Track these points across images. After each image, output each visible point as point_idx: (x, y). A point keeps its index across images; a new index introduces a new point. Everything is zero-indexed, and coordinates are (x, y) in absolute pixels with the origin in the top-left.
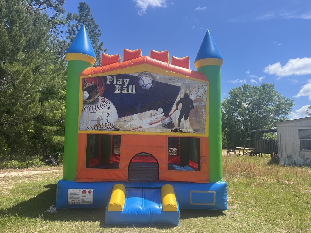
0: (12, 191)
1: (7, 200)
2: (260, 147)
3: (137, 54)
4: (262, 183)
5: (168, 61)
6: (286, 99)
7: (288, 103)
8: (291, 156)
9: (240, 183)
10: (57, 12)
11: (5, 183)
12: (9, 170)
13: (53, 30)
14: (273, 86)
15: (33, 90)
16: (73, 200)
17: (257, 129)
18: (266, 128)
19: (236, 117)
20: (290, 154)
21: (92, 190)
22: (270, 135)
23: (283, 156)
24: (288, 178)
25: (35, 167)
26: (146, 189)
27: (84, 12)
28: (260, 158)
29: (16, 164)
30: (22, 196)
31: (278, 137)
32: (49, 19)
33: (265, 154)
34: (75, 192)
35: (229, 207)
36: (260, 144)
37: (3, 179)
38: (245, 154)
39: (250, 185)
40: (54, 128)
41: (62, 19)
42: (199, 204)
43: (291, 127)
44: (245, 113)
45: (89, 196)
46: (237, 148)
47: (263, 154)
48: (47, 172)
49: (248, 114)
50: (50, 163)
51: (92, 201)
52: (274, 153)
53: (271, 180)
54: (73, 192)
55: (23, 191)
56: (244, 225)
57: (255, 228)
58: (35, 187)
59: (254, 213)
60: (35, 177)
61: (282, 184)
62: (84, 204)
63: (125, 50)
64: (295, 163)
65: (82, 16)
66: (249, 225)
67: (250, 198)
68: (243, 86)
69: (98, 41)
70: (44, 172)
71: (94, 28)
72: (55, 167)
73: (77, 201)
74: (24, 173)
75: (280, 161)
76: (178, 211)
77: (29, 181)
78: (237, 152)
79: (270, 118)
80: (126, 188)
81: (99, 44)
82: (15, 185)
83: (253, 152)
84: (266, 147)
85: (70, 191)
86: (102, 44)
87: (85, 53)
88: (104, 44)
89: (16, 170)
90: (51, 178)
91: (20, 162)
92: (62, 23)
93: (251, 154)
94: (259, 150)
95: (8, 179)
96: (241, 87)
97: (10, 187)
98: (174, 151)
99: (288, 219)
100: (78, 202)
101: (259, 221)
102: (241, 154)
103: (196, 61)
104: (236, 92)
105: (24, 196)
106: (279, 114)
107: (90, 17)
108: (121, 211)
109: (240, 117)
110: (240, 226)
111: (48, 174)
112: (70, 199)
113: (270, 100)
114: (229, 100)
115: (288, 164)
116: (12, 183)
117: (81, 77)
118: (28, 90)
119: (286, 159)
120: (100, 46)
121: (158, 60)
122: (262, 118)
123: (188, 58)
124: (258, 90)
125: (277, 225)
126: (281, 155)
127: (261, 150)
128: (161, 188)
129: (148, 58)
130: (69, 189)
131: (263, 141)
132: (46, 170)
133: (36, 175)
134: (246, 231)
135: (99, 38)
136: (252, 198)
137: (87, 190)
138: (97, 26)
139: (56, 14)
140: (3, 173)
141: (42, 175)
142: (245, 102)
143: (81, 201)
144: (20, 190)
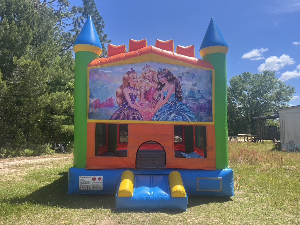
0: (25, 177)
1: (20, 186)
2: (261, 133)
3: (142, 44)
4: (266, 169)
5: (173, 50)
6: (287, 86)
7: (289, 90)
8: (293, 142)
9: (245, 170)
10: (62, 5)
11: (18, 170)
12: (21, 158)
13: (58, 23)
14: (274, 73)
15: (41, 81)
16: (84, 186)
17: (257, 116)
18: (267, 114)
19: (236, 104)
20: (292, 140)
21: (102, 177)
22: (271, 122)
23: (285, 143)
24: (291, 164)
25: (46, 154)
26: (153, 176)
27: (88, 4)
28: (262, 144)
29: (28, 152)
30: (34, 182)
31: (280, 124)
32: (54, 12)
33: (266, 140)
34: (86, 178)
35: (235, 192)
36: (261, 131)
37: (16, 167)
38: (246, 140)
39: (254, 171)
40: (63, 117)
41: (67, 12)
42: (206, 190)
43: (294, 113)
44: (246, 100)
45: (99, 182)
46: (238, 134)
47: (264, 140)
48: (57, 159)
49: (249, 102)
50: (59, 151)
51: (102, 187)
52: (275, 140)
53: (275, 166)
54: (83, 178)
55: (36, 178)
56: (252, 210)
57: (263, 213)
58: (46, 173)
59: (260, 199)
60: (46, 164)
61: (286, 169)
62: (95, 190)
63: (130, 40)
64: (297, 148)
65: (87, 9)
66: (257, 210)
67: (255, 184)
68: (243, 74)
69: (102, 32)
70: (55, 159)
71: (98, 20)
72: (65, 155)
73: (87, 187)
74: (35, 160)
75: (282, 147)
76: (186, 197)
77: (41, 168)
78: (239, 139)
79: (270, 105)
80: (134, 174)
81: (103, 35)
82: (27, 172)
83: (254, 139)
84: (268, 133)
85: (81, 178)
86: (106, 35)
87: (91, 44)
88: (108, 36)
89: (27, 158)
90: (61, 165)
91: (31, 150)
92: (67, 15)
93: (252, 140)
94: (260, 136)
95: (20, 166)
96: (241, 75)
97: (23, 174)
98: (176, 139)
99: (295, 204)
100: (89, 188)
101: (266, 206)
102: (243, 140)
103: (201, 49)
104: (237, 80)
105: (36, 182)
106: (280, 101)
107: (94, 10)
108: (131, 197)
109: (241, 105)
110: (247, 211)
111: (58, 161)
112: (81, 185)
113: (271, 87)
114: (230, 87)
115: (290, 150)
116: (24, 170)
117: (88, 68)
118: (37, 82)
119: (288, 145)
120: (104, 38)
121: (163, 49)
122: (262, 105)
123: (193, 46)
124: (259, 77)
125: (284, 210)
126: (283, 141)
127: (263, 136)
128: (168, 175)
129: (154, 47)
130: (80, 176)
131: (265, 128)
132: (56, 157)
133: (47, 162)
134: (254, 216)
135: (103, 30)
136: (256, 184)
137: (97, 177)
138: (101, 18)
139: (61, 7)
140: (15, 161)
141: (52, 162)
142: (245, 89)
143: (91, 187)
144: (33, 177)
